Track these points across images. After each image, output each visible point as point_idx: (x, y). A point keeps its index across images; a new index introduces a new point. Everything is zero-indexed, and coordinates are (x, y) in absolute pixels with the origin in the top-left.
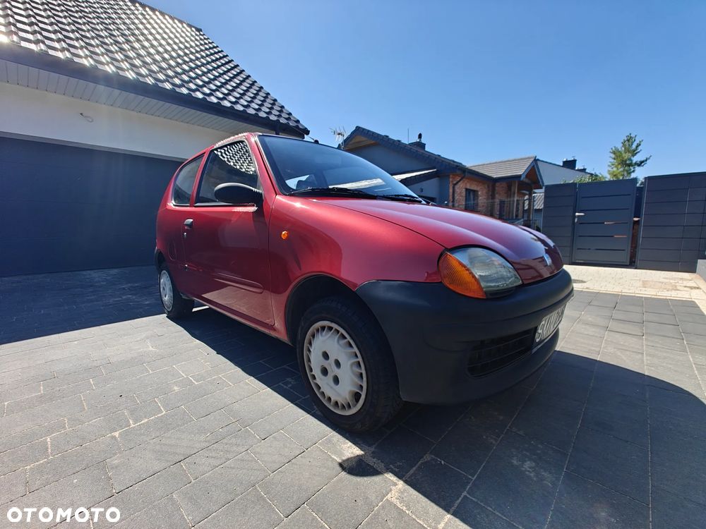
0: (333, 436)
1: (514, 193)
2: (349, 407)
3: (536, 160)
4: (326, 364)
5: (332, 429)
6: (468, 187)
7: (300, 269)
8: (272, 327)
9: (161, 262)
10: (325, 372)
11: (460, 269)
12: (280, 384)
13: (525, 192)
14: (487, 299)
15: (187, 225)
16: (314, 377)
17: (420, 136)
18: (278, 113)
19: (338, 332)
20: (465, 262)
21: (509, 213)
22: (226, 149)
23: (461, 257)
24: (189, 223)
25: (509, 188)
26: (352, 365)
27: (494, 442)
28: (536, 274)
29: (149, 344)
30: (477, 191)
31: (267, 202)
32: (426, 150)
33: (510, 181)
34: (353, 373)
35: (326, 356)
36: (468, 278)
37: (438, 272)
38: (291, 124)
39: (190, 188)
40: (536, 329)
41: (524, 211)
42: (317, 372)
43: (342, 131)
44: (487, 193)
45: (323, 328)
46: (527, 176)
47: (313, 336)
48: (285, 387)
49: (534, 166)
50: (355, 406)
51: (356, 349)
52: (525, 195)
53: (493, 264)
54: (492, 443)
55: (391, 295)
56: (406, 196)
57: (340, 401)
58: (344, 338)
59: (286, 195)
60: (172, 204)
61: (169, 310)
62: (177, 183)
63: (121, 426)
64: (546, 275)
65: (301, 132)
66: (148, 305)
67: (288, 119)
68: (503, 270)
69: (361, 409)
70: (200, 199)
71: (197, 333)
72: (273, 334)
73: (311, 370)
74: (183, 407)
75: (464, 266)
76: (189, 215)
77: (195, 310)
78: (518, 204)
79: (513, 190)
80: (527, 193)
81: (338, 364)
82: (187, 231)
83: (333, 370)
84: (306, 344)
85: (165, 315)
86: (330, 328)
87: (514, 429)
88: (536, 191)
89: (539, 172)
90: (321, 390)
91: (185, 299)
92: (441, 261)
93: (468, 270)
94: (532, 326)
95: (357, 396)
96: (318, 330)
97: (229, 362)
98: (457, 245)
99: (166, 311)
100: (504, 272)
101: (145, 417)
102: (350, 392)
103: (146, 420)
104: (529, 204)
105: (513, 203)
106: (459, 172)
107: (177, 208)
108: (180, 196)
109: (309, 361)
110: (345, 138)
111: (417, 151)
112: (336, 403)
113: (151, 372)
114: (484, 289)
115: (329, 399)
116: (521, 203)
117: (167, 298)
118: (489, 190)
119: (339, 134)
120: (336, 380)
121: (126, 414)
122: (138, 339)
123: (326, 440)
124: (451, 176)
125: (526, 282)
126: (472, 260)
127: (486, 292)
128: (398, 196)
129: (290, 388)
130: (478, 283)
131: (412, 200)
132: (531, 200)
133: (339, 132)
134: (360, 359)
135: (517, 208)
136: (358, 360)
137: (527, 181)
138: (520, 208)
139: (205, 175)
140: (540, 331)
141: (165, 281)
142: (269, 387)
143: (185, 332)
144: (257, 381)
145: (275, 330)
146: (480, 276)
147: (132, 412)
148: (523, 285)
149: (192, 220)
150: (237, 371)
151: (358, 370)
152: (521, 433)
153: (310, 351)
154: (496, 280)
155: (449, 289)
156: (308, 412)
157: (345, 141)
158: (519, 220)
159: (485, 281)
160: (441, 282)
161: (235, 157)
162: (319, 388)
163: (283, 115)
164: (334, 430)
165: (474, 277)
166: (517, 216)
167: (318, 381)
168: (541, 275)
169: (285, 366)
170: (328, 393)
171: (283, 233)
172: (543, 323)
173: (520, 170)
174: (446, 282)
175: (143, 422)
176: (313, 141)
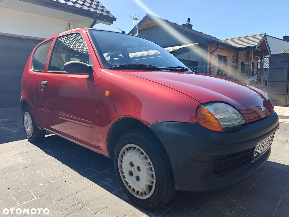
0: (135, 211)
1: (251, 58)
2: (145, 194)
3: (265, 36)
4: (132, 169)
5: (135, 207)
6: (220, 54)
7: (117, 114)
8: (98, 148)
9: (25, 106)
10: (131, 174)
11: (209, 115)
12: (103, 182)
13: (258, 57)
14: (224, 132)
15: (43, 84)
16: (124, 177)
17: (189, 20)
18: (95, 7)
19: (139, 150)
20: (212, 111)
21: (248, 71)
22: (66, 37)
23: (209, 108)
24: (45, 83)
25: (248, 54)
26: (147, 169)
27: (229, 214)
28: (257, 116)
29: (20, 158)
30: (227, 57)
31: (95, 73)
32: (193, 29)
33: (248, 50)
34: (148, 174)
35: (132, 164)
36: (213, 120)
37: (196, 116)
38: (104, 14)
39: (44, 61)
40: (254, 149)
41: (258, 70)
42: (126, 174)
43: (137, 17)
44: (233, 58)
45: (130, 148)
46: (259, 47)
47: (124, 153)
48: (106, 183)
49: (264, 40)
50: (149, 193)
51: (149, 160)
52: (258, 59)
53: (228, 112)
54: (228, 215)
55: (170, 130)
56: (179, 67)
57: (140, 191)
58: (143, 154)
59: (107, 69)
60: (32, 70)
61: (30, 137)
62: (35, 57)
63: (12, 206)
64: (263, 116)
65: (110, 20)
66: (15, 133)
67: (102, 11)
68: (233, 115)
69: (152, 195)
70: (51, 68)
71: (48, 151)
72: (99, 152)
73: (123, 173)
74: (46, 195)
75: (211, 113)
76: (44, 78)
77: (46, 136)
78: (253, 65)
79: (250, 56)
80: (260, 57)
81: (139, 169)
82: (43, 88)
83: (136, 173)
84: (120, 158)
85: (27, 140)
86: (134, 148)
87: (241, 207)
88: (266, 56)
89: (267, 44)
90: (128, 185)
91: (40, 130)
92: (198, 110)
93: (213, 115)
94: (251, 147)
95: (150, 188)
96: (127, 149)
97: (71, 169)
98: (207, 102)
99: (28, 137)
100: (235, 116)
101: (25, 201)
102: (146, 185)
103: (26, 202)
104: (261, 65)
105: (250, 66)
106: (214, 44)
107: (35, 72)
108: (37, 65)
109: (122, 167)
110: (139, 22)
111: (186, 30)
112: (138, 192)
113: (24, 175)
114: (222, 127)
115: (134, 190)
116: (256, 65)
117: (29, 129)
118: (234, 56)
119: (135, 19)
120: (138, 179)
121: (14, 199)
122: (13, 155)
123: (132, 213)
124: (209, 47)
125: (248, 122)
126: (216, 110)
127: (223, 128)
128: (174, 68)
129: (109, 184)
130: (219, 123)
131: (182, 70)
132: (262, 63)
133: (135, 17)
134: (152, 166)
135: (253, 68)
136: (150, 167)
137: (260, 50)
138: (255, 67)
139: (54, 53)
140: (256, 150)
141: (27, 118)
142: (96, 184)
143: (41, 151)
144: (89, 180)
145: (100, 149)
146: (220, 118)
147: (17, 198)
148: (246, 124)
149: (47, 81)
150: (76, 174)
151: (150, 172)
152: (245, 209)
153: (122, 162)
154: (230, 121)
155: (202, 126)
156: (121, 198)
157: (139, 24)
158: (254, 76)
159: (222, 122)
160: (198, 123)
161: (72, 43)
162: (127, 183)
163: (99, 8)
164: (136, 208)
165: (216, 119)
166: (253, 73)
167: (127, 179)
168: (260, 116)
169: (105, 171)
170: (133, 186)
171: (107, 92)
172: (258, 145)
173: (255, 43)
174: (201, 123)
175: (24, 203)
176: (121, 32)
